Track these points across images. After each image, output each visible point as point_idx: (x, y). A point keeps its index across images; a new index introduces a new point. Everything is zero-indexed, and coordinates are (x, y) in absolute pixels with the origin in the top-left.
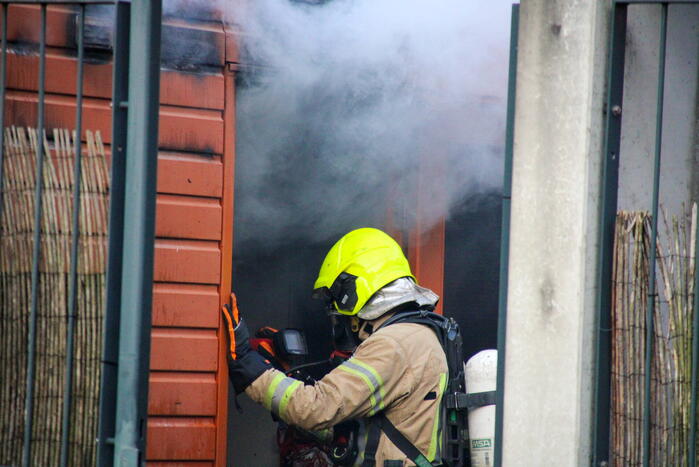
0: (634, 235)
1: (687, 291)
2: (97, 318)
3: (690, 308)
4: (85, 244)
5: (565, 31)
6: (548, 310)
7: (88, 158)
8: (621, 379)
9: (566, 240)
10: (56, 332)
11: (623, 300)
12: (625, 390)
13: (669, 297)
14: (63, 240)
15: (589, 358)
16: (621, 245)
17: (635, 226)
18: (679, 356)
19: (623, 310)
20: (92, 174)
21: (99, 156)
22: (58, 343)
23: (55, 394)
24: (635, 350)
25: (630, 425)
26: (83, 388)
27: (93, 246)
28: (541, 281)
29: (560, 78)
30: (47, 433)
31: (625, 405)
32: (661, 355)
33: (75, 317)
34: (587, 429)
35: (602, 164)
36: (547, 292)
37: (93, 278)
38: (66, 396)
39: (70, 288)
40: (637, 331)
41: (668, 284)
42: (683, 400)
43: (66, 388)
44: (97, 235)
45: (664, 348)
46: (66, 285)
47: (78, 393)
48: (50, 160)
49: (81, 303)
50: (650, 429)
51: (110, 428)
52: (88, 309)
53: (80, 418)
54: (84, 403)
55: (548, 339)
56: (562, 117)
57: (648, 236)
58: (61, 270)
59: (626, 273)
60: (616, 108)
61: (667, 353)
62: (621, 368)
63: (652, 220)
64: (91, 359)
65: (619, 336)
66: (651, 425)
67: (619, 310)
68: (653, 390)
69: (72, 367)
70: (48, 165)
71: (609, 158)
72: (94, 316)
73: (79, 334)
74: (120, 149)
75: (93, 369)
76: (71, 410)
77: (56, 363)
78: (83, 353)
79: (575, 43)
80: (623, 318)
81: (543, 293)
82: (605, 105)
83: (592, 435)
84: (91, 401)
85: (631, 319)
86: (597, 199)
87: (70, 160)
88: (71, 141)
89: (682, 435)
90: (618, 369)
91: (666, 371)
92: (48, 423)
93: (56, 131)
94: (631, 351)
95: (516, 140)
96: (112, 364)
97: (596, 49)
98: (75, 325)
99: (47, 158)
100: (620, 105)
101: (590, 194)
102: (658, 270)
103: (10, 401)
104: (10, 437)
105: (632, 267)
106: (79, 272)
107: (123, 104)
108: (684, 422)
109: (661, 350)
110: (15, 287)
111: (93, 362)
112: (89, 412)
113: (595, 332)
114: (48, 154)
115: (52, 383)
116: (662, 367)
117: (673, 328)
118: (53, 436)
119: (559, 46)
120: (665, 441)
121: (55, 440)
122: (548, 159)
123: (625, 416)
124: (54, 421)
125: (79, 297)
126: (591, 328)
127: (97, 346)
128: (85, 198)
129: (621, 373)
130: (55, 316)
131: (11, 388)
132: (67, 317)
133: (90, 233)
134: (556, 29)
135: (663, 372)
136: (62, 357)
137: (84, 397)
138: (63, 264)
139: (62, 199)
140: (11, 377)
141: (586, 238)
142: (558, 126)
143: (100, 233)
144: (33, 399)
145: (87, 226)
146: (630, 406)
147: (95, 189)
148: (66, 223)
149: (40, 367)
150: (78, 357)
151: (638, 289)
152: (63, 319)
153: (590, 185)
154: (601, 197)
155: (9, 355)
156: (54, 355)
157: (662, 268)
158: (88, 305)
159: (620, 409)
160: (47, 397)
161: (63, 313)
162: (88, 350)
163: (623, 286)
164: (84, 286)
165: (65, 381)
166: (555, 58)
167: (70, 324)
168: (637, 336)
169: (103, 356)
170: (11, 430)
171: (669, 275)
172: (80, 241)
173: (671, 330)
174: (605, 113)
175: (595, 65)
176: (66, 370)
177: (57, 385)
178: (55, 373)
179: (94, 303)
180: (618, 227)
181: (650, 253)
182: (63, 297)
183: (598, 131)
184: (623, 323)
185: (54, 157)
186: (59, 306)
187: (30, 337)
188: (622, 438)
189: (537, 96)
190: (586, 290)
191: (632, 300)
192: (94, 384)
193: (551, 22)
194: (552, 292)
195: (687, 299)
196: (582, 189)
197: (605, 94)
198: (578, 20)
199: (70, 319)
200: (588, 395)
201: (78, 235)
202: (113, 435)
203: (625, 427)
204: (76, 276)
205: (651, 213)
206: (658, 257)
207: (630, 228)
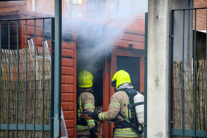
0: (178, 67)
1: (191, 79)
2: (49, 90)
3: (193, 83)
4: (46, 73)
5: (160, 18)
6: (157, 85)
7: (46, 54)
8: (176, 101)
9: (161, 68)
10: (40, 94)
11: (175, 82)
12: (177, 104)
13: (187, 81)
14: (41, 72)
15: (168, 96)
16: (175, 69)
17: (178, 64)
18: (190, 95)
19: (176, 84)
22: (40, 96)
23: (40, 108)
24: (179, 94)
26: (46, 106)
28: (155, 78)
29: (159, 29)
30: (38, 117)
31: (177, 107)
32: (186, 95)
33: (44, 90)
34: (168, 113)
35: (169, 49)
36: (157, 81)
37: (48, 81)
38: (42, 108)
39: (43, 84)
40: (179, 89)
41: (187, 78)
42: (191, 106)
43: (42, 106)
45: (186, 94)
46: (42, 83)
49: (45, 87)
50: (183, 113)
51: (52, 115)
53: (46, 113)
54: (47, 110)
55: (158, 92)
56: (159, 38)
57: (181, 66)
58: (40, 79)
59: (176, 76)
60: (172, 36)
61: (187, 95)
62: (176, 98)
63: (182, 63)
65: (175, 91)
66: (183, 112)
67: (174, 85)
68: (184, 103)
69: (44, 102)
71: (171, 48)
73: (45, 94)
74: (53, 51)
75: (48, 102)
76: (44, 111)
77: (40, 101)
78: (46, 98)
79: (162, 20)
80: (176, 86)
81: (156, 81)
82: (170, 35)
83: (169, 115)
85: (178, 87)
87: (42, 54)
88: (42, 50)
89: (191, 114)
90: (175, 99)
91: (187, 98)
92: (39, 114)
95: (148, 44)
96: (53, 101)
97: (167, 22)
98: (44, 92)
99: (36, 54)
100: (173, 35)
101: (167, 57)
102: (184, 74)
103: (30, 109)
104: (30, 117)
105: (178, 74)
107: (53, 41)
108: (192, 111)
110: (30, 84)
111: (48, 100)
112: (48, 112)
113: (169, 90)
115: (39, 105)
116: (186, 98)
117: (188, 88)
119: (158, 21)
120: (187, 116)
121: (40, 118)
122: (156, 48)
123: (177, 110)
124: (40, 114)
125: (45, 85)
126: (168, 89)
127: (49, 97)
128: (45, 63)
130: (39, 90)
131: (30, 107)
132: (42, 90)
133: (47, 71)
134: (157, 17)
135: (186, 99)
136: (41, 99)
137: (47, 108)
139: (40, 63)
140: (30, 104)
141: (166, 67)
142: (158, 40)
144: (35, 109)
145: (46, 69)
146: (178, 108)
147: (47, 61)
148: (41, 69)
149: (36, 102)
150: (45, 99)
151: (179, 79)
152: (41, 91)
153: (167, 55)
154: (169, 57)
155: (29, 99)
156: (39, 99)
159: (176, 108)
160: (38, 108)
161: (41, 89)
163: (176, 79)
164: (46, 83)
166: (157, 24)
167: (43, 92)
168: (179, 90)
169: (50, 99)
170: (30, 116)
171: (187, 75)
172: (44, 73)
174: (170, 37)
175: (167, 25)
176: (42, 102)
177: (40, 106)
178: (40, 103)
179: (48, 87)
180: (174, 64)
181: (182, 70)
182: (41, 86)
183: (168, 41)
184: (176, 88)
185: (38, 54)
187: (34, 95)
188: (176, 115)
189: (153, 34)
190: (167, 80)
191: (178, 82)
192: (49, 105)
193: (156, 16)
194: (158, 80)
195: (192, 81)
196: (165, 55)
197: (170, 33)
198: (163, 15)
199: (43, 91)
200: (168, 105)
201: (44, 71)
202: (53, 117)
203: (177, 112)
204: (44, 80)
205: (182, 61)
206: (184, 71)
207: (177, 65)
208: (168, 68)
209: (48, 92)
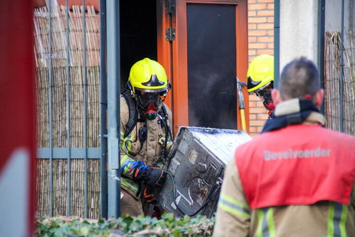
0: (333, 42)
2: (96, 85)
4: (89, 54)
7: (89, 18)
8: (329, 101)
9: (305, 44)
10: (78, 91)
11: (329, 68)
12: (331, 106)
13: (349, 66)
14: (79, 53)
16: (328, 45)
17: (334, 37)
19: (330, 72)
20: (91, 25)
21: (94, 17)
22: (79, 95)
23: (79, 117)
24: (335, 88)
25: (334, 120)
26: (92, 114)
27: (93, 55)
30: (77, 133)
32: (347, 90)
33: (87, 85)
35: (319, 11)
37: (93, 68)
38: (84, 118)
40: (336, 81)
41: (348, 61)
43: (84, 114)
44: (94, 49)
45: (348, 88)
46: (82, 72)
47: (89, 116)
48: (72, 19)
49: (89, 79)
50: (343, 121)
51: (105, 131)
52: (92, 82)
53: (91, 127)
54: (92, 120)
57: (339, 41)
58: (79, 65)
59: (330, 57)
61: (349, 90)
62: (329, 96)
63: (341, 35)
64: (94, 102)
65: (328, 84)
66: (343, 120)
67: (327, 73)
68: (343, 105)
69: (87, 106)
70: (71, 21)
71: (322, 8)
72: (94, 84)
73: (89, 92)
74: (103, 13)
75: (95, 106)
76: (87, 124)
77: (79, 104)
78: (91, 100)
80: (330, 76)
84: (95, 119)
85: (333, 76)
86: (317, 26)
87: (80, 19)
88: (80, 11)
91: (349, 96)
92: (77, 129)
93: (73, 7)
94: (334, 89)
96: (105, 104)
98: (86, 88)
99: (70, 19)
101: (315, 24)
102: (344, 55)
103: (60, 121)
104: (61, 135)
105: (333, 55)
106: (87, 66)
109: (347, 88)
110: (59, 73)
111: (95, 104)
112: (95, 124)
114: (71, 17)
115: (78, 113)
116: (347, 95)
117: (352, 78)
118: (79, 135)
120: (349, 125)
121: (80, 137)
122: (296, 10)
123: (331, 116)
124: (80, 127)
125: (88, 76)
127: (98, 96)
128: (88, 34)
129: (329, 98)
130: (77, 85)
131: (59, 116)
132: (83, 85)
133: (91, 49)
135: (348, 97)
136: (82, 102)
137: (92, 118)
138: (80, 63)
139: (78, 35)
140: (59, 111)
141: (314, 43)
143: (95, 49)
144: (70, 119)
145: (89, 46)
146: (334, 112)
147: (92, 31)
148: (80, 45)
149: (72, 106)
150: (89, 101)
151: (336, 63)
152: (81, 86)
153: (314, 21)
154: (318, 25)
155: (58, 102)
156: (78, 101)
157: (346, 54)
158: (92, 80)
159: (330, 113)
160: (76, 118)
161: (81, 83)
162: (93, 98)
163: (329, 62)
164: (89, 72)
165: (84, 112)
167: (84, 88)
168: (336, 83)
169: (100, 101)
170: (61, 133)
171: (349, 56)
172: (87, 53)
173: (350, 80)
176: (83, 107)
177: (80, 114)
178: (79, 108)
179: (95, 79)
180: (326, 37)
181: (341, 47)
182: (80, 77)
184: (330, 78)
185: (73, 18)
186: (79, 80)
187: (67, 94)
191: (333, 68)
192: (96, 113)
196: (311, 22)
199: (84, 86)
201: (86, 50)
202: (107, 133)
203: (332, 121)
204: (86, 68)
205: (340, 31)
206: (344, 49)
207: (332, 38)
208: (316, 44)
209: (95, 89)
